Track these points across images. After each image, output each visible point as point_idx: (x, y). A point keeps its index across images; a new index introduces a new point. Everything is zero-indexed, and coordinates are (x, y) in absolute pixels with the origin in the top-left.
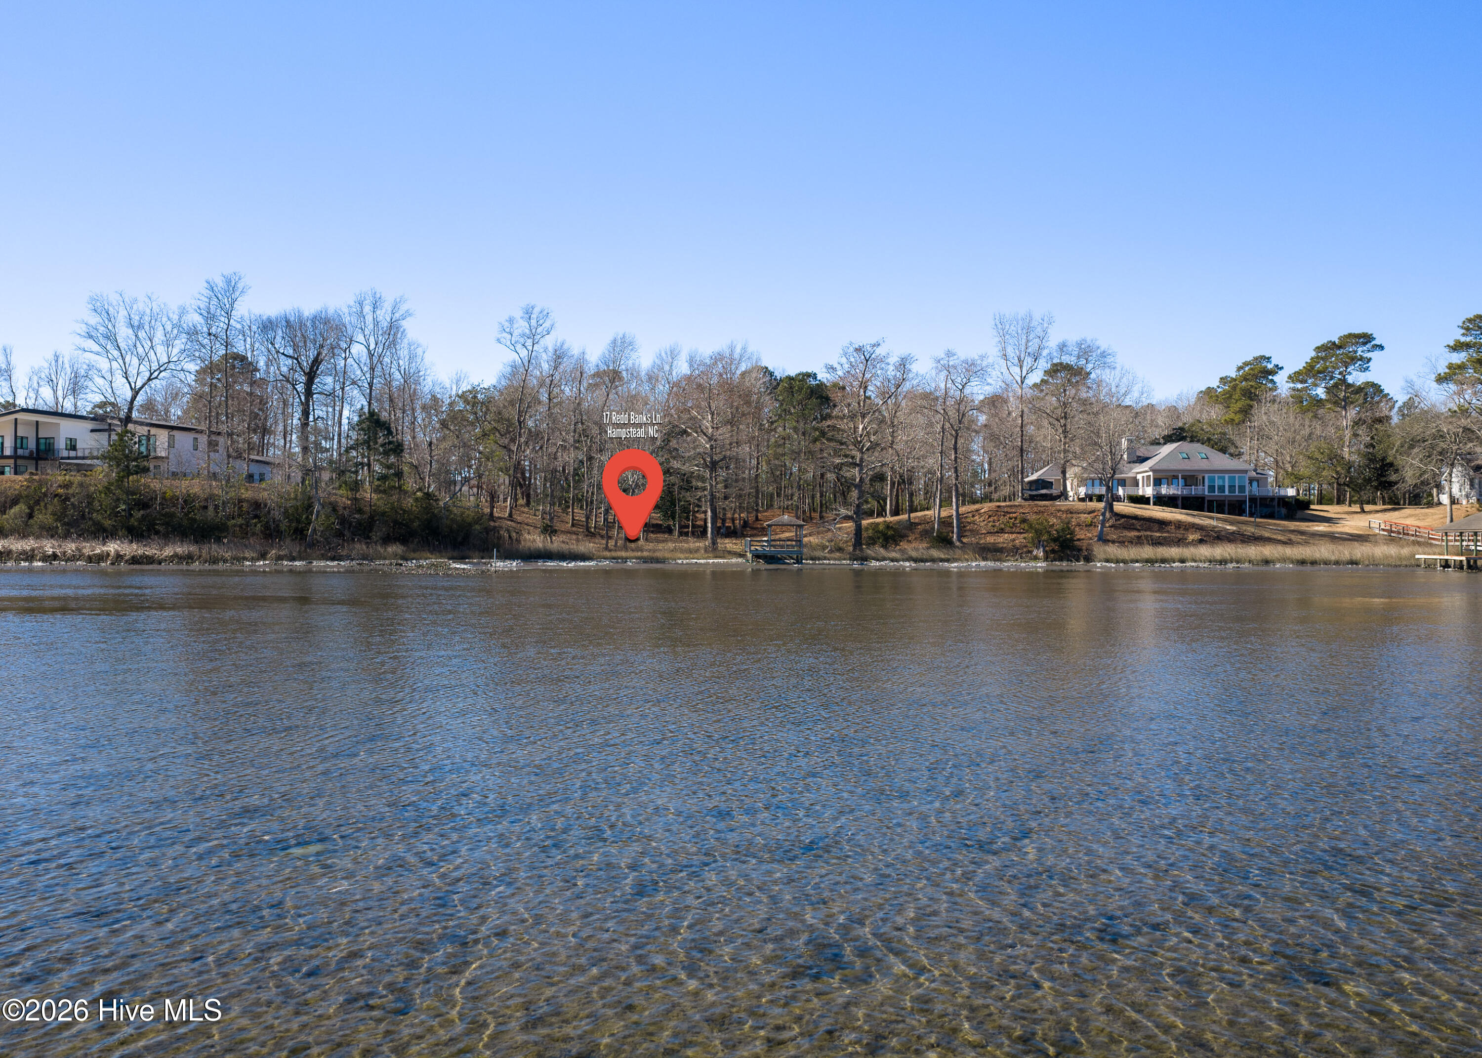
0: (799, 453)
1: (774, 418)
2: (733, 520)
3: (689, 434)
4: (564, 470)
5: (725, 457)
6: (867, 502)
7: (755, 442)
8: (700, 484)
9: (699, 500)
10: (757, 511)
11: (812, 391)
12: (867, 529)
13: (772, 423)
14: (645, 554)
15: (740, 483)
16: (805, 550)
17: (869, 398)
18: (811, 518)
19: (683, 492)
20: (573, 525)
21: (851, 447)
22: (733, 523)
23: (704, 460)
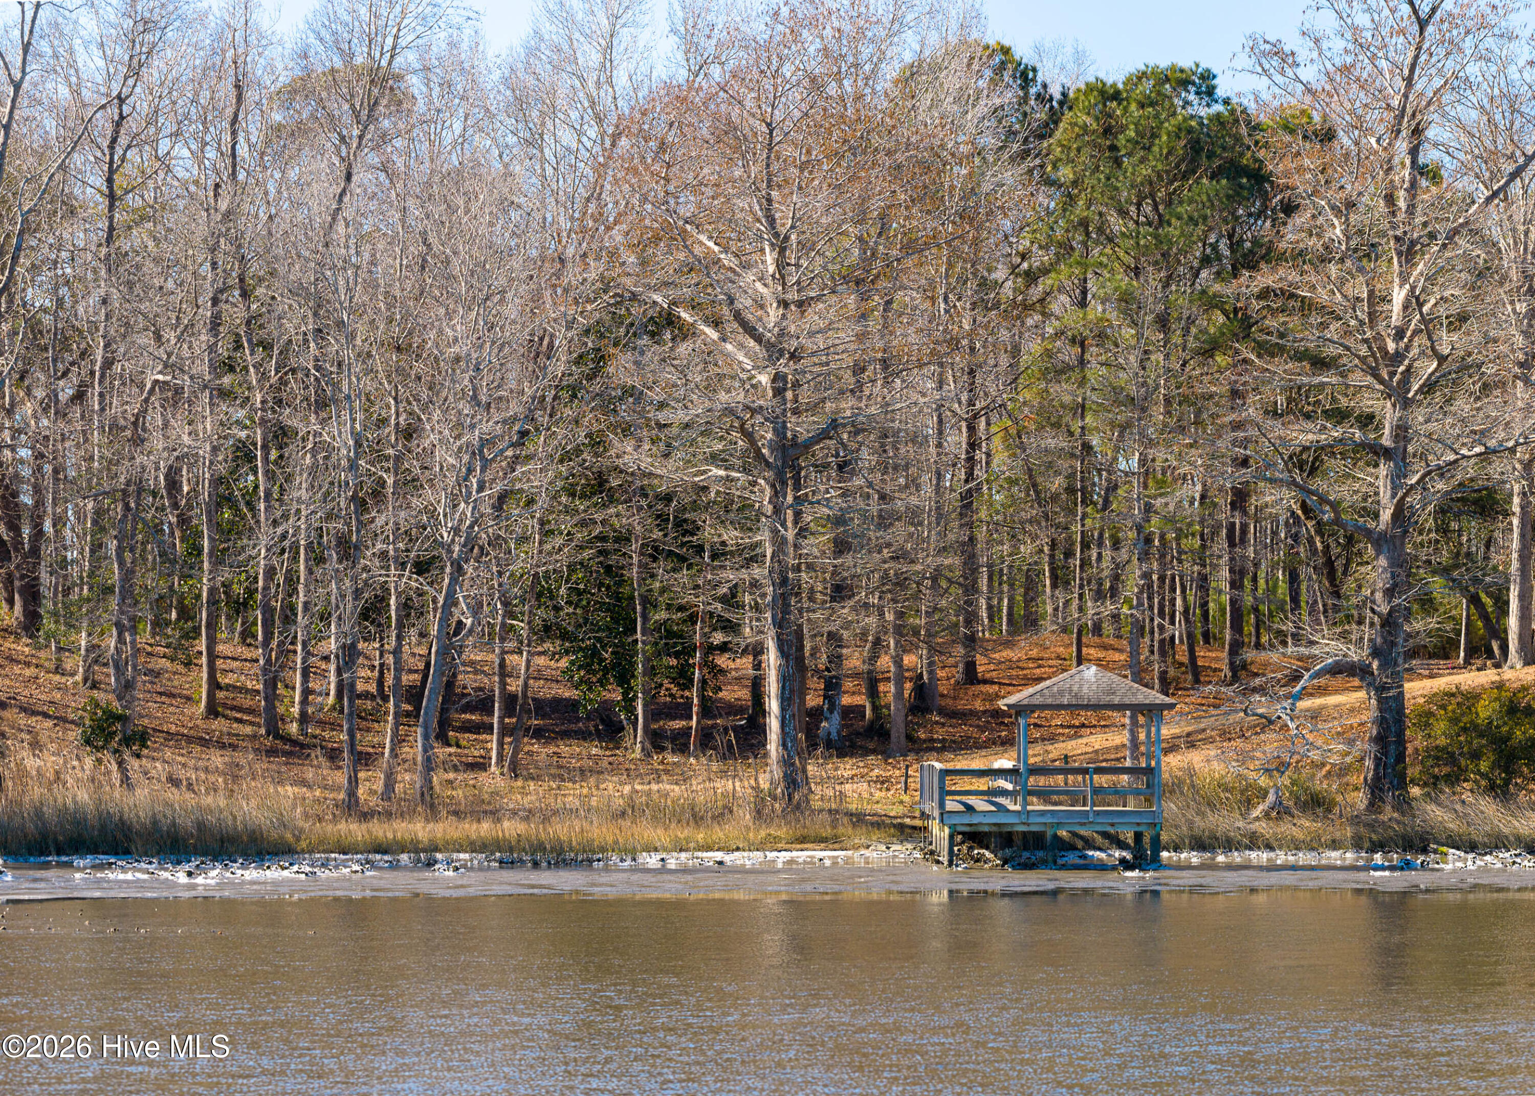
0: (1141, 406)
1: (1040, 258)
2: (872, 683)
3: (684, 333)
4: (173, 484)
5: (834, 424)
6: (1427, 604)
7: (960, 360)
8: (731, 536)
9: (731, 599)
10: (971, 641)
11: (1195, 147)
12: (1425, 718)
13: (1031, 277)
14: (511, 828)
15: (899, 533)
16: (1170, 808)
17: (1434, 175)
18: (1197, 673)
19: (661, 568)
20: (213, 711)
21: (1358, 378)
22: (873, 693)
23: (749, 436)
